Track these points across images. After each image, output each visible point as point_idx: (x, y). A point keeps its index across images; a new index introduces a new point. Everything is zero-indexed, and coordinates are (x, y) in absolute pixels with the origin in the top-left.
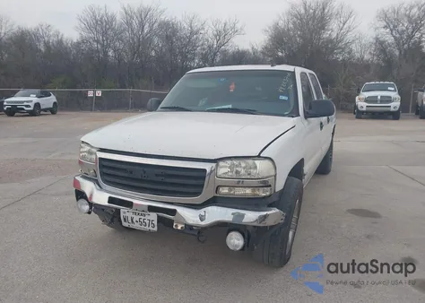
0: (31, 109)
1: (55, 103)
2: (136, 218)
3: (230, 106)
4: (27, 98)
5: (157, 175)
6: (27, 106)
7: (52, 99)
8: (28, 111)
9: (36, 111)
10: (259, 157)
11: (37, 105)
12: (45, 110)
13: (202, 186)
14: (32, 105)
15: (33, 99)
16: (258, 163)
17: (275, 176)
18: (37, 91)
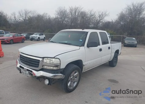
0: (37, 39)
1: (44, 37)
2: (24, 72)
3: (66, 42)
4: (36, 36)
5: (29, 61)
6: (36, 38)
7: (44, 36)
8: (36, 40)
9: (39, 40)
10: (54, 58)
11: (39, 38)
12: (41, 39)
13: (39, 65)
14: (37, 38)
15: (38, 36)
16: (53, 59)
17: (60, 64)
18: (39, 33)
